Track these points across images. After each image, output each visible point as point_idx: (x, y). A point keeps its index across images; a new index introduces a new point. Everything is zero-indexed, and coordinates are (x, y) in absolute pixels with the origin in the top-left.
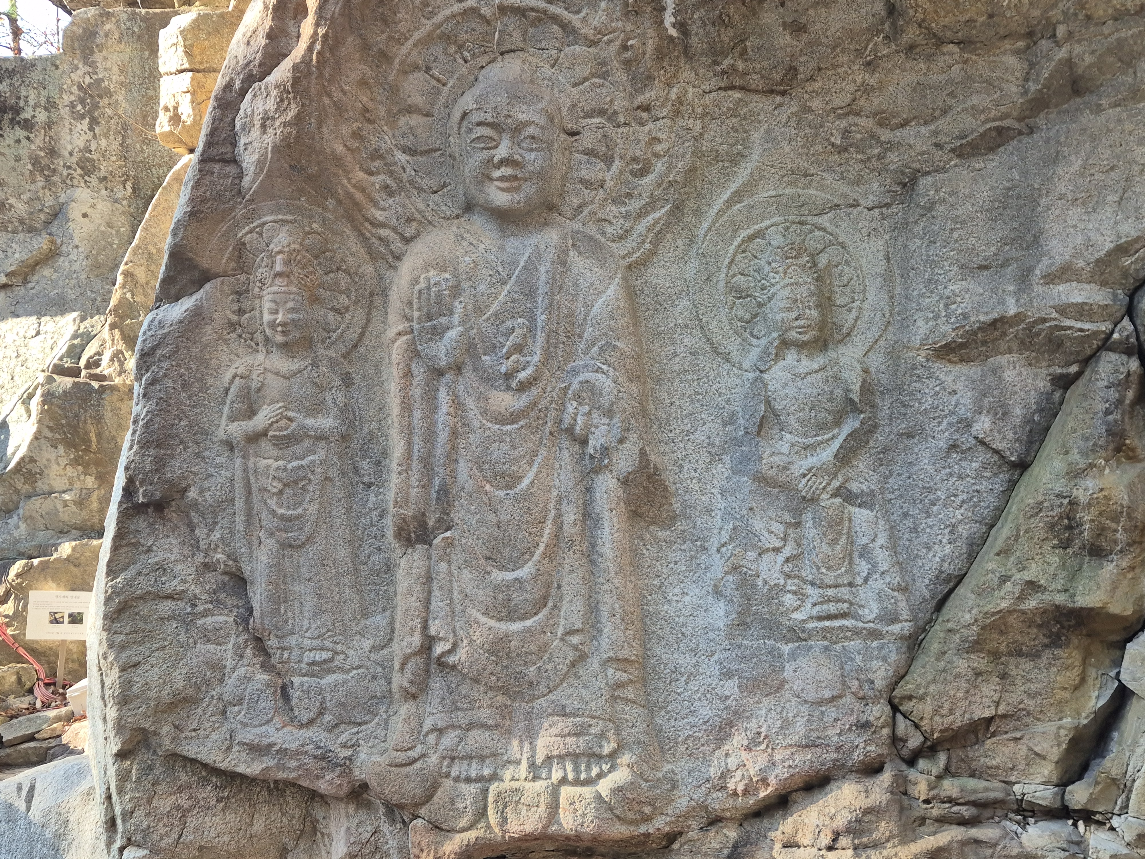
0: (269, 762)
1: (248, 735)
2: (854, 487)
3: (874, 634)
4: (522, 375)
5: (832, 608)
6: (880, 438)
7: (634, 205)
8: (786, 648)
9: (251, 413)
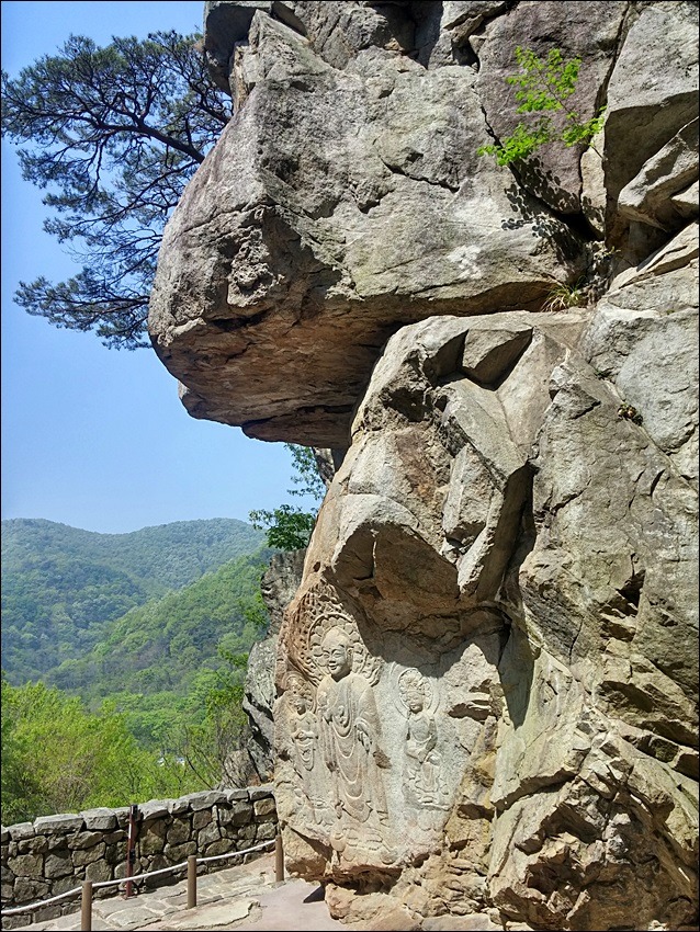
0: (312, 834)
1: (308, 825)
2: (433, 758)
3: (438, 809)
4: (344, 722)
5: (428, 799)
6: (439, 742)
7: (371, 667)
8: (418, 812)
9: (295, 729)
